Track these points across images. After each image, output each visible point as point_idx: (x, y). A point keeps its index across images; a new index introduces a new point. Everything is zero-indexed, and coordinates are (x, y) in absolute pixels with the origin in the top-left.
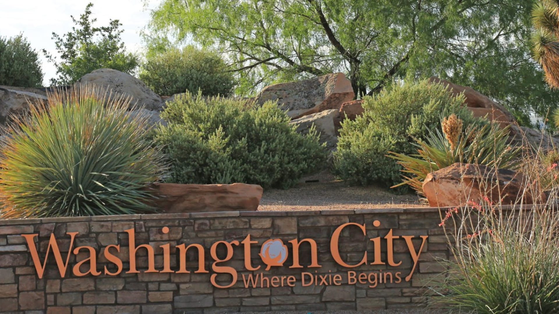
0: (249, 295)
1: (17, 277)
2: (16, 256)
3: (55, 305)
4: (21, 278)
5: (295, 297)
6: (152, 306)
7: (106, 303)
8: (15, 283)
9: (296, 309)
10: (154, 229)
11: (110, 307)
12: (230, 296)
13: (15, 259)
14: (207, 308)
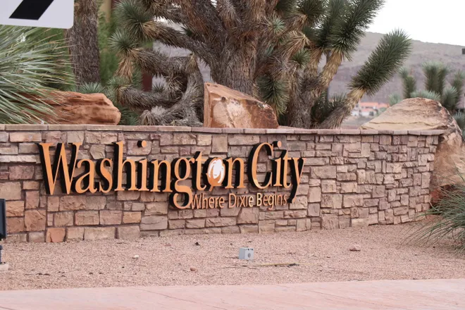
0: (191, 217)
1: (24, 191)
2: (25, 167)
3: (53, 226)
4: (27, 194)
5: (222, 219)
6: (126, 228)
7: (92, 224)
8: (22, 200)
9: (222, 233)
10: (132, 142)
11: (95, 229)
12: (180, 218)
13: (23, 171)
14: (163, 230)
